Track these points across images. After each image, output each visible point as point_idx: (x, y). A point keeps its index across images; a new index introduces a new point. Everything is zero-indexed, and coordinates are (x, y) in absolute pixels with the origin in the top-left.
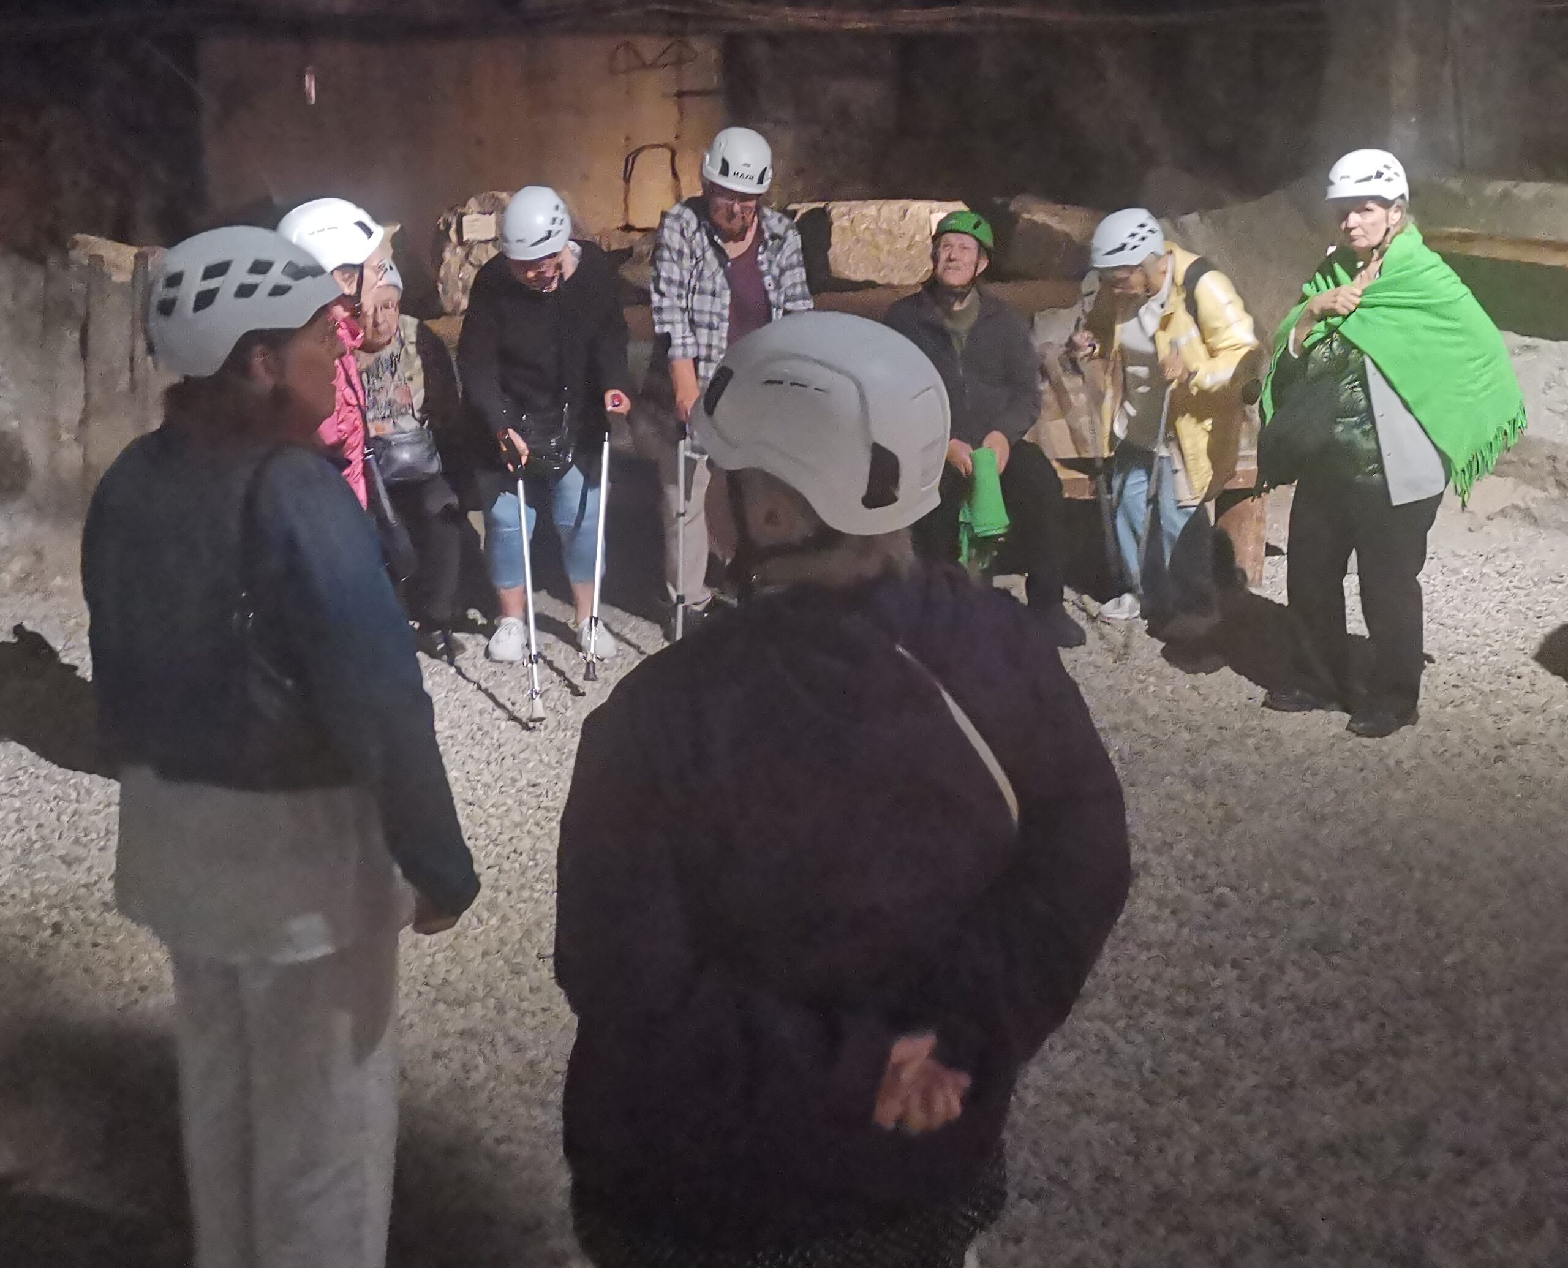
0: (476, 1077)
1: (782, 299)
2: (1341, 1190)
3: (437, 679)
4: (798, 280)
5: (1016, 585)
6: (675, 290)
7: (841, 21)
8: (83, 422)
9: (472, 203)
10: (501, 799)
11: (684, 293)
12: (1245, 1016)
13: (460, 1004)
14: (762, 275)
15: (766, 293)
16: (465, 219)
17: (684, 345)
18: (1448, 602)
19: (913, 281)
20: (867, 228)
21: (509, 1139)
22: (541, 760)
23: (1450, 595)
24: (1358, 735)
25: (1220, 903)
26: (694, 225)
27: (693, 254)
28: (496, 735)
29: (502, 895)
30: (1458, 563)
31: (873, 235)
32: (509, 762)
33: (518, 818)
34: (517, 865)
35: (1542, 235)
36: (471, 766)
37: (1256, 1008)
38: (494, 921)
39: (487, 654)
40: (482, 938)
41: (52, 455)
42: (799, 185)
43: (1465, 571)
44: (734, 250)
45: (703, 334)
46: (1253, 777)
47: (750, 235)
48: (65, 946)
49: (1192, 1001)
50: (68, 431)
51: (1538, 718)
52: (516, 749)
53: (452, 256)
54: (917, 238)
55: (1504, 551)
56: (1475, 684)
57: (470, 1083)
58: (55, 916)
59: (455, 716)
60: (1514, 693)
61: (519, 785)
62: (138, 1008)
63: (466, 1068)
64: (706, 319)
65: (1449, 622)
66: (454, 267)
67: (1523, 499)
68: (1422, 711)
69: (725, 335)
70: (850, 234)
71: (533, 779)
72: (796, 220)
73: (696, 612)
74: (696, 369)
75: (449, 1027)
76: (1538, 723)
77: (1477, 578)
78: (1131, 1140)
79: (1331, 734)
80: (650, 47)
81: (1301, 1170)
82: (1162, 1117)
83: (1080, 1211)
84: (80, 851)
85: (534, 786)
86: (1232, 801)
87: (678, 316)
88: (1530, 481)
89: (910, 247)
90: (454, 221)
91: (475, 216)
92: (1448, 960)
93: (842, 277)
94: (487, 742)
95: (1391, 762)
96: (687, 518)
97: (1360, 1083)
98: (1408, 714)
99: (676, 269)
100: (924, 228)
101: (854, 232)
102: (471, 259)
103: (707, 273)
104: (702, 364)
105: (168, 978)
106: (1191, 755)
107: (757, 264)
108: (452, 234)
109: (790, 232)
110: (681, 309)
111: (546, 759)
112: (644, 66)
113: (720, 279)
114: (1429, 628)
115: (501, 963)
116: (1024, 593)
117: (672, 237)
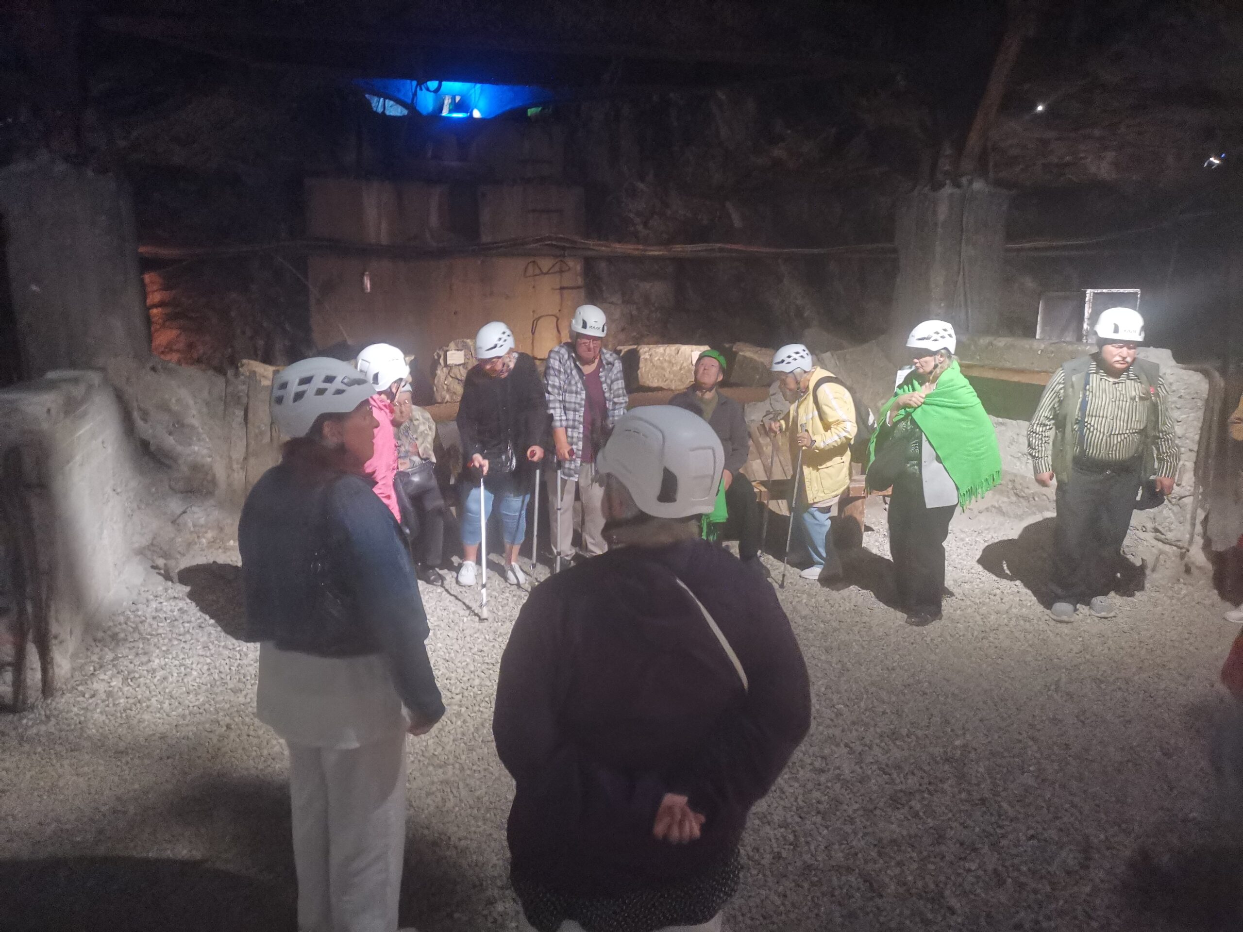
0: (449, 805)
1: (612, 396)
2: (900, 864)
3: (431, 595)
4: (620, 386)
5: (734, 547)
6: (556, 391)
7: (646, 250)
8: (245, 459)
9: (452, 345)
10: (464, 658)
11: (561, 392)
12: (851, 773)
13: (441, 767)
14: (601, 383)
15: (604, 393)
16: (448, 353)
17: (561, 420)
18: (958, 556)
19: (682, 387)
20: (659, 359)
21: (466, 838)
22: (485, 638)
23: (959, 551)
24: (911, 625)
25: (839, 714)
26: (566, 356)
27: (566, 372)
28: (461, 624)
29: (463, 709)
30: (962, 536)
31: (662, 363)
32: (468, 639)
33: (472, 669)
34: (472, 694)
35: (1008, 365)
36: (448, 641)
37: (857, 768)
38: (459, 723)
39: (457, 582)
40: (453, 731)
41: (228, 477)
42: (622, 336)
43: (967, 539)
44: (588, 369)
45: (571, 415)
46: (856, 647)
47: (597, 361)
48: (233, 735)
49: (824, 765)
50: (237, 463)
51: (1004, 616)
52: (472, 631)
53: (441, 372)
54: (685, 365)
55: (987, 530)
56: (973, 599)
57: (445, 809)
58: (227, 720)
59: (440, 615)
60: (992, 603)
61: (473, 651)
62: (270, 770)
63: (444, 801)
64: (573, 406)
65: (959, 566)
66: (442, 378)
67: (998, 501)
68: (944, 613)
69: (582, 414)
70: (649, 362)
71: (481, 648)
72: (621, 355)
73: (567, 560)
74: (566, 431)
75: (436, 779)
76: (1004, 619)
77: (974, 543)
78: (791, 837)
79: (897, 625)
80: (546, 263)
81: (880, 854)
82: (808, 825)
83: (764, 875)
84: (241, 686)
85: (481, 651)
86: (846, 660)
87: (557, 405)
88: (1001, 492)
89: (681, 369)
90: (442, 353)
91: (453, 352)
92: (957, 743)
93: (646, 385)
94: (457, 628)
95: (928, 639)
96: (562, 511)
97: (911, 808)
98: (937, 613)
99: (557, 380)
100: (688, 359)
101: (651, 362)
102: (452, 374)
103: (573, 382)
104: (569, 430)
105: (287, 752)
106: (825, 635)
107: (600, 377)
108: (441, 361)
109: (616, 361)
110: (560, 401)
111: (487, 637)
112: (543, 273)
113: (580, 385)
114: (948, 569)
115: (462, 745)
116: (738, 551)
117: (554, 363)
